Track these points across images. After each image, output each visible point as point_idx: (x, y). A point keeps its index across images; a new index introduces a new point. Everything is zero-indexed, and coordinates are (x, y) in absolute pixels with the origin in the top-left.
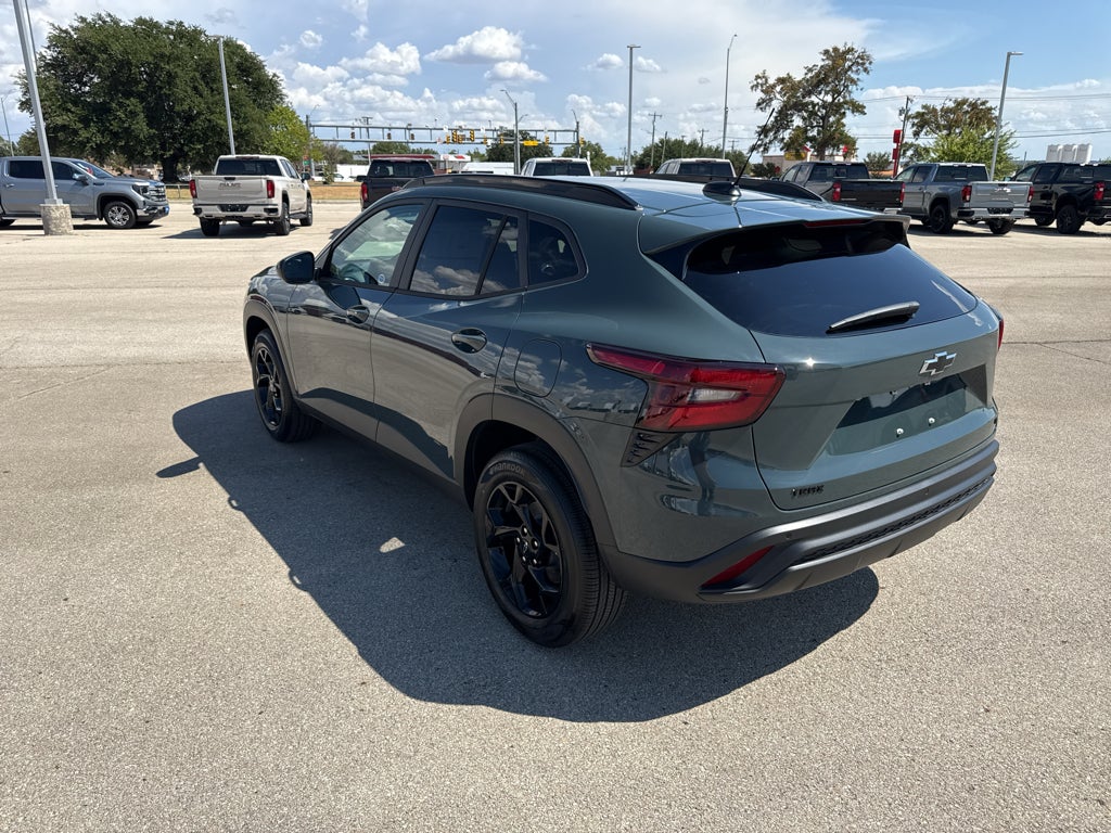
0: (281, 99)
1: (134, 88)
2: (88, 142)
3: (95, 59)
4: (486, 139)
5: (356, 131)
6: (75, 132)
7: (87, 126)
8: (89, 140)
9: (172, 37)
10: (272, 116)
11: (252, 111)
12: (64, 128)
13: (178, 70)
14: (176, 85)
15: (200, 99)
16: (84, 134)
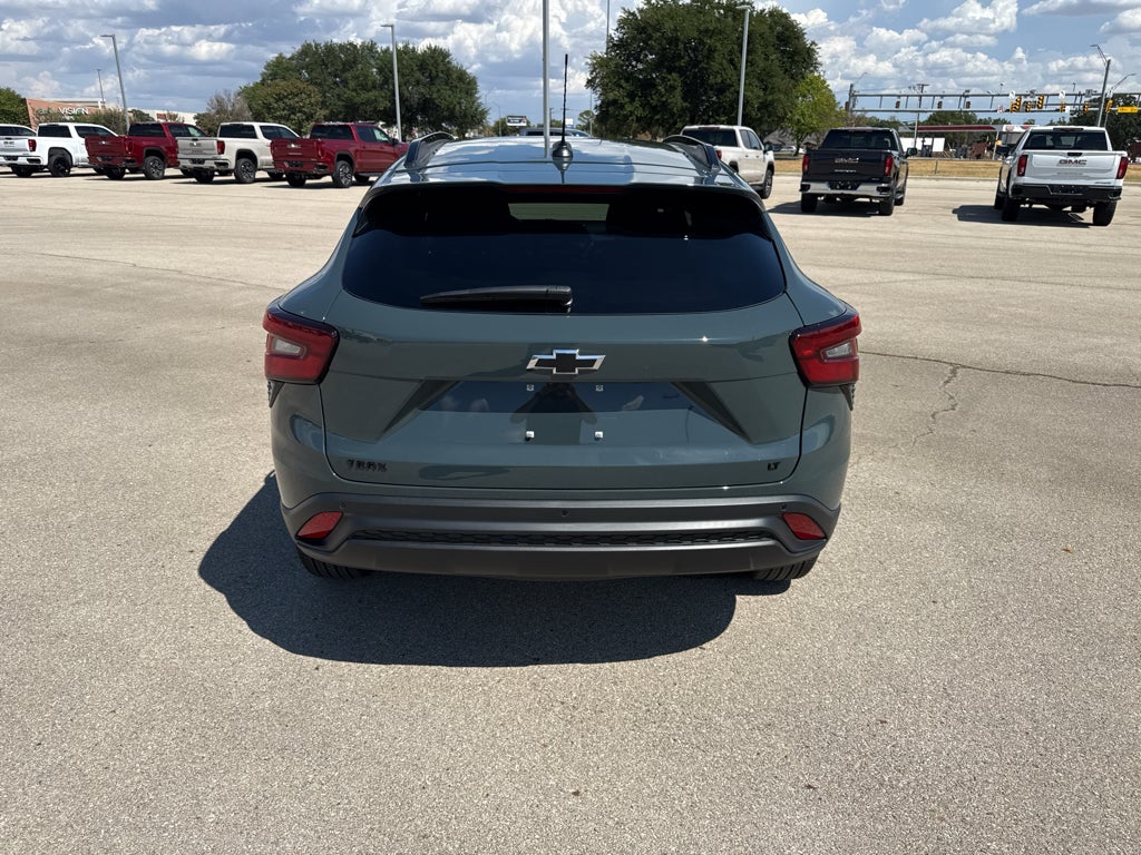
0: (815, 67)
1: (677, 64)
2: (631, 115)
3: (650, 37)
4: (1063, 105)
5: (903, 99)
6: (622, 107)
7: (632, 100)
8: (632, 113)
9: (722, 11)
10: (802, 87)
11: (781, 81)
12: (615, 102)
13: (718, 45)
14: (713, 59)
15: (734, 72)
16: (629, 108)
